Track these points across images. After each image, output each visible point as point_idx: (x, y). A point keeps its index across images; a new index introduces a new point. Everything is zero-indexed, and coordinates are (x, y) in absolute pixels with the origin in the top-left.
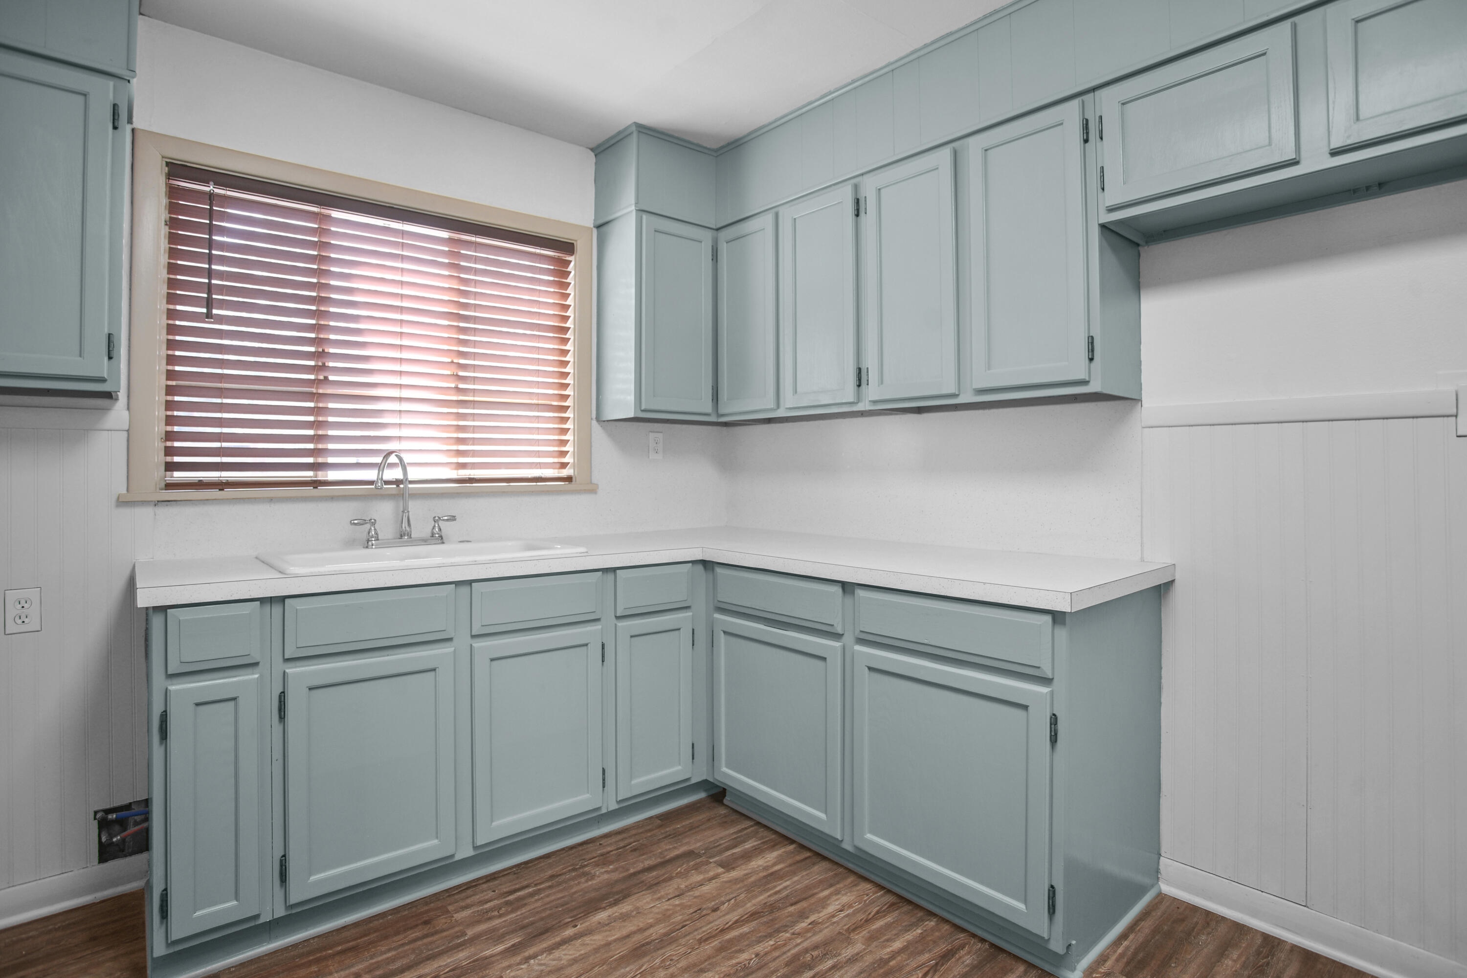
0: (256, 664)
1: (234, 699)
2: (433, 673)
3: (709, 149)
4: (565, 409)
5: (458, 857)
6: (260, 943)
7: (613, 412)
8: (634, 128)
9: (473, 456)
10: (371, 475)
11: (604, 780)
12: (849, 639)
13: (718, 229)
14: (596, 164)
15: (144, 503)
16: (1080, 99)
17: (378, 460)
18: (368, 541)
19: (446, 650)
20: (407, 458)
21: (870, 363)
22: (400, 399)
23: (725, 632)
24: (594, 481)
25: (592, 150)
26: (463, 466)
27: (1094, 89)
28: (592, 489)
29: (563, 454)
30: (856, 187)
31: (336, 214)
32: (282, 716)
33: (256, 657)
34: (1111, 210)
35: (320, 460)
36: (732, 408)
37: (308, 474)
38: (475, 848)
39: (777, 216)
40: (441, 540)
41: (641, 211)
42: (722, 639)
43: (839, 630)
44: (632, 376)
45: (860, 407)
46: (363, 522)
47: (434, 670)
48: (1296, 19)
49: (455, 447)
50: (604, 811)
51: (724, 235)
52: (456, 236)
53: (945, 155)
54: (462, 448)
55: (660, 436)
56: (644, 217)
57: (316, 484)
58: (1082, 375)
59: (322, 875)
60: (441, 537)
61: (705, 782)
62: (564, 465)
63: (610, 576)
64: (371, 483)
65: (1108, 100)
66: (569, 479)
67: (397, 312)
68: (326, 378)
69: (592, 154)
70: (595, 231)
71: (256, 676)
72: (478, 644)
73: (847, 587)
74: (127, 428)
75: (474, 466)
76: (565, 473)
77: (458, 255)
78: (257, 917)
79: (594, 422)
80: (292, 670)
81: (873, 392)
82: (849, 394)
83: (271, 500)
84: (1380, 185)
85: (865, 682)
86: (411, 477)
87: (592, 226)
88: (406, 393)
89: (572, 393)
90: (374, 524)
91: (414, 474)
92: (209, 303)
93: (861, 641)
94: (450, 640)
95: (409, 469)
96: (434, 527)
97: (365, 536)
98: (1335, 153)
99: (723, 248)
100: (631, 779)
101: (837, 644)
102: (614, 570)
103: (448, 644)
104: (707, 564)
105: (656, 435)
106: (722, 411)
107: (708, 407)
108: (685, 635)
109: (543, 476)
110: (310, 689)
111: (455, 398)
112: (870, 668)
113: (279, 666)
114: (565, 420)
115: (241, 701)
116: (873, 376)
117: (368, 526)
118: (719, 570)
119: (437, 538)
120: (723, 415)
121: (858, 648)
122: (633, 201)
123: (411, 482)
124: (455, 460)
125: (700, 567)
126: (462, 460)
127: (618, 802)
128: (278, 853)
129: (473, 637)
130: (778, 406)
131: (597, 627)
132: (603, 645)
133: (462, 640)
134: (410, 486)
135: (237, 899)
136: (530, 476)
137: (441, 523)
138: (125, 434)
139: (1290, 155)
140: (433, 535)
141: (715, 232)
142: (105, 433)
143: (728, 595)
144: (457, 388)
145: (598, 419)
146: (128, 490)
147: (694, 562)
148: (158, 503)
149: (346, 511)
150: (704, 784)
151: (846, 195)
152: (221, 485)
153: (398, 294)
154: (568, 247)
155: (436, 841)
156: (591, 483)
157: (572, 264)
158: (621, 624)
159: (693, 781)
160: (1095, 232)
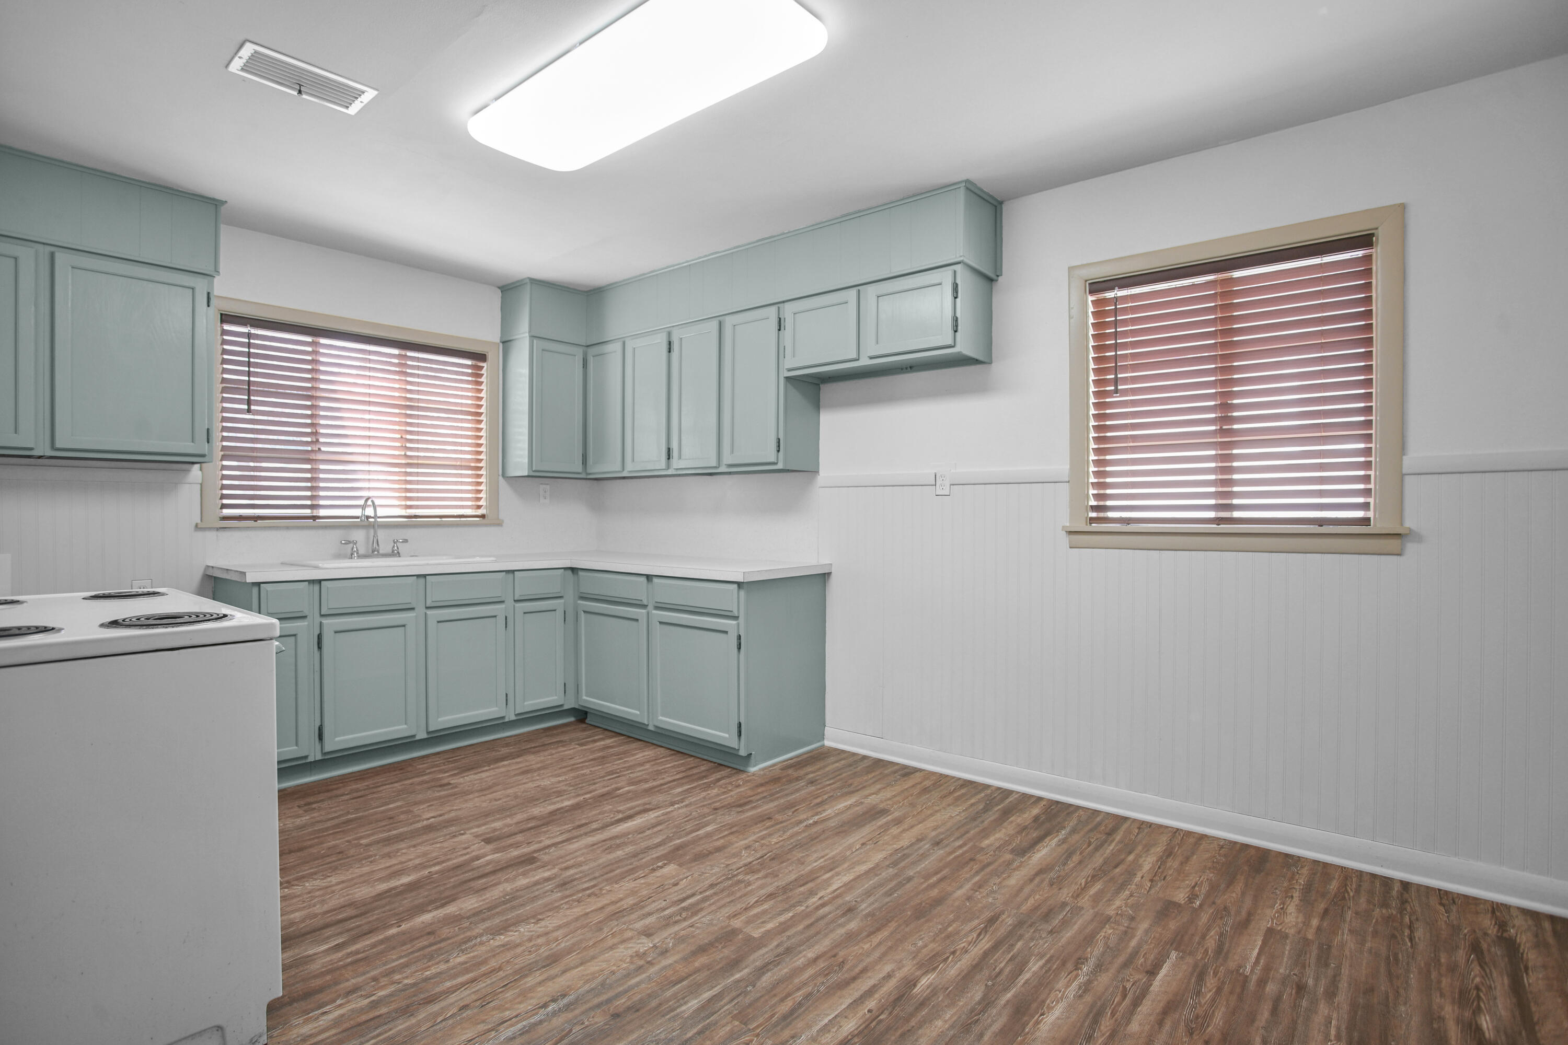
0: (305, 617)
1: (295, 635)
2: (403, 628)
3: (582, 291)
4: (480, 468)
5: (418, 738)
6: (306, 776)
7: (514, 472)
8: (528, 281)
9: (418, 500)
10: (357, 512)
11: (507, 700)
12: (650, 608)
13: (588, 346)
14: (502, 297)
15: (210, 529)
16: (777, 306)
17: (362, 502)
18: (352, 554)
19: (411, 614)
20: (377, 502)
21: (675, 446)
22: (369, 463)
23: (584, 612)
24: (501, 517)
25: (499, 288)
26: (410, 507)
27: (784, 302)
28: (499, 524)
29: (479, 499)
30: (669, 334)
31: (323, 341)
32: (320, 647)
33: (306, 613)
34: (789, 370)
35: (315, 503)
36: (597, 469)
37: (307, 512)
38: (428, 733)
39: (624, 343)
40: (399, 555)
41: (532, 337)
42: (583, 616)
43: (645, 603)
44: (526, 453)
45: (670, 472)
46: (348, 542)
47: (404, 626)
48: (859, 288)
49: (404, 495)
50: (507, 720)
51: (592, 351)
52: (403, 352)
53: (714, 324)
54: (409, 495)
55: (548, 487)
56: (535, 341)
57: (314, 518)
58: (773, 459)
59: (342, 738)
60: (398, 553)
61: (574, 709)
62: (479, 507)
63: (511, 576)
64: (358, 517)
65: (788, 309)
66: (483, 516)
67: (366, 405)
68: (319, 449)
69: (499, 291)
70: (501, 345)
71: (306, 623)
72: (429, 612)
73: (649, 577)
74: (200, 482)
75: (417, 507)
76: (480, 512)
77: (405, 365)
78: (306, 757)
79: (501, 478)
80: (326, 621)
81: (676, 463)
82: (663, 464)
83: (288, 528)
84: (911, 367)
85: (657, 629)
86: (379, 515)
87: (498, 341)
88: (373, 459)
89: (485, 458)
90: (355, 544)
91: (380, 512)
92: (249, 402)
93: (657, 608)
94: (413, 609)
95: (378, 509)
96: (394, 547)
97: (349, 552)
98: (871, 358)
99: (591, 360)
100: (524, 701)
101: (644, 611)
102: (513, 571)
103: (412, 611)
104: (573, 570)
105: (544, 486)
106: (589, 471)
107: (579, 468)
108: (559, 614)
109: (465, 514)
110: (336, 632)
111: (403, 462)
112: (660, 623)
113: (318, 619)
114: (480, 476)
115: (299, 637)
116: (675, 453)
117: (351, 545)
118: (581, 573)
119: (395, 554)
120: (590, 474)
121: (654, 612)
122: (527, 330)
123: (379, 517)
124: (403, 503)
125: (570, 572)
126: (409, 503)
127: (516, 715)
128: (318, 724)
129: (427, 608)
130: (623, 470)
131: (502, 606)
132: (506, 617)
133: (421, 610)
134: (379, 520)
135: (297, 745)
136: (455, 514)
137: (398, 544)
138: (199, 486)
139: (854, 356)
140: (393, 552)
141: (586, 348)
142: (187, 486)
143: (587, 589)
144: (405, 455)
145: (503, 475)
146: (201, 521)
147: (565, 569)
148: (218, 529)
149: (335, 536)
150: (573, 711)
151: (662, 339)
152: (256, 518)
153: (366, 393)
154: (482, 357)
155: (405, 726)
156: (498, 518)
157: (485, 368)
158: (518, 605)
159: (566, 707)
160: (782, 381)
